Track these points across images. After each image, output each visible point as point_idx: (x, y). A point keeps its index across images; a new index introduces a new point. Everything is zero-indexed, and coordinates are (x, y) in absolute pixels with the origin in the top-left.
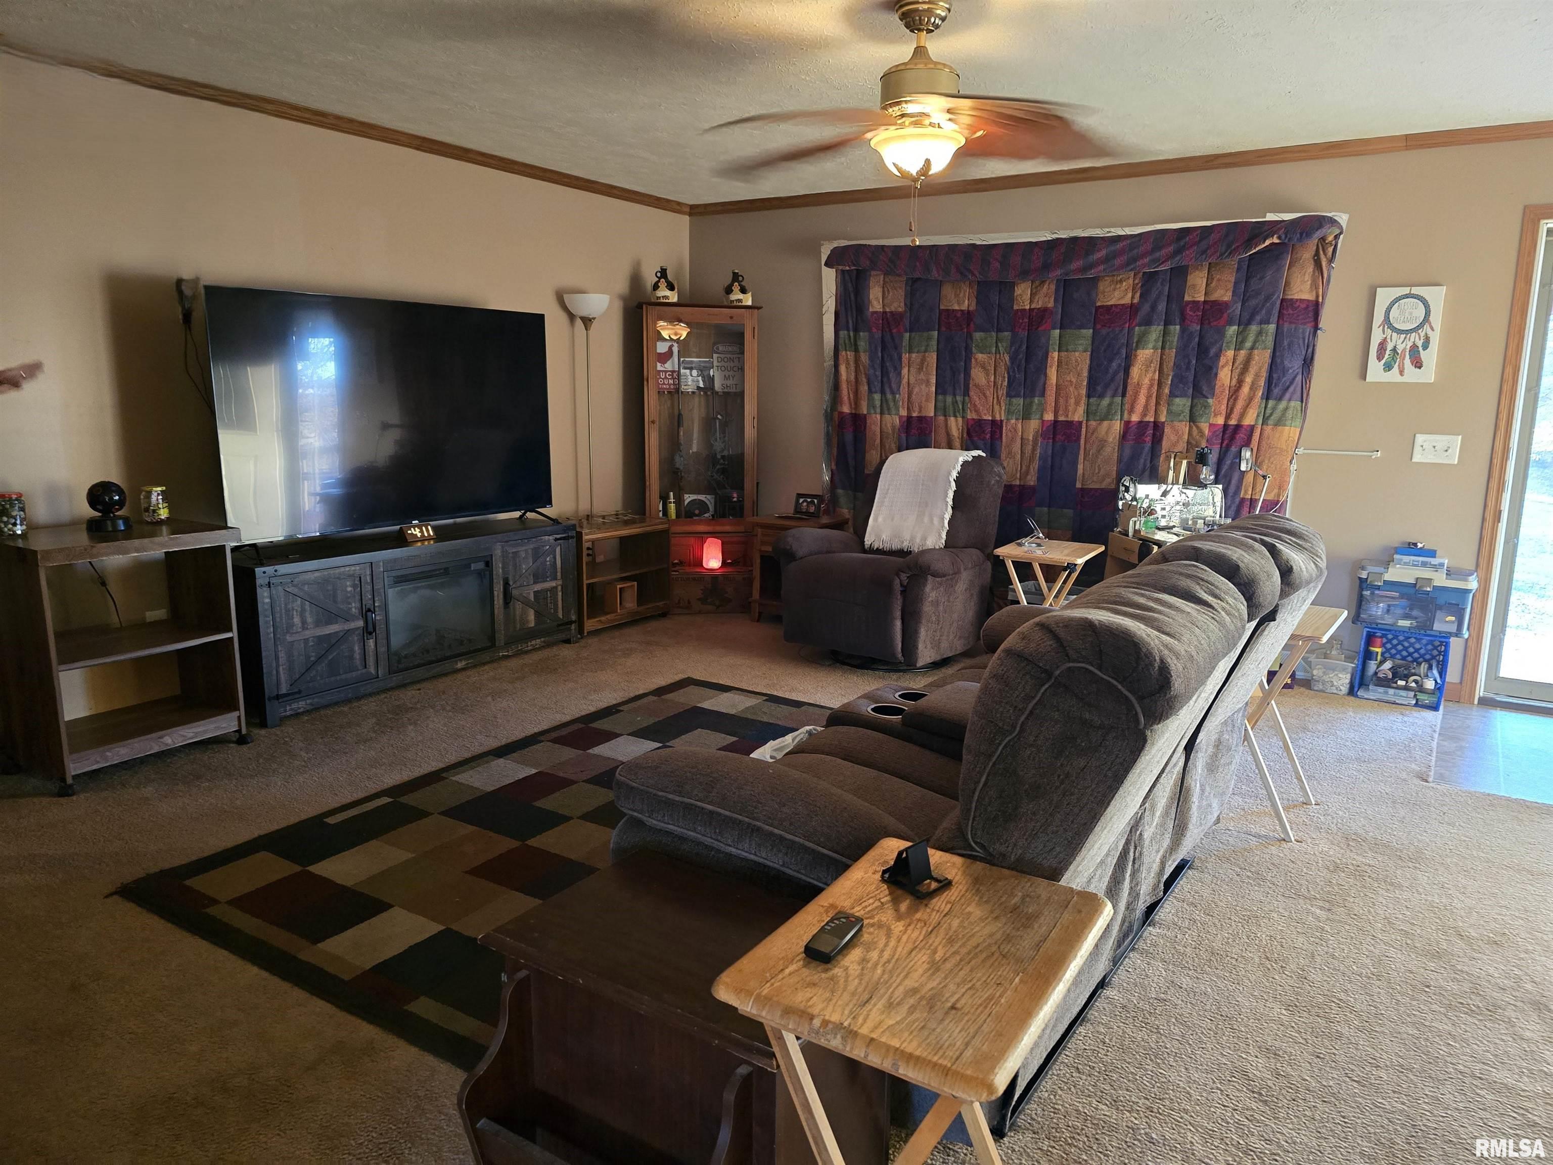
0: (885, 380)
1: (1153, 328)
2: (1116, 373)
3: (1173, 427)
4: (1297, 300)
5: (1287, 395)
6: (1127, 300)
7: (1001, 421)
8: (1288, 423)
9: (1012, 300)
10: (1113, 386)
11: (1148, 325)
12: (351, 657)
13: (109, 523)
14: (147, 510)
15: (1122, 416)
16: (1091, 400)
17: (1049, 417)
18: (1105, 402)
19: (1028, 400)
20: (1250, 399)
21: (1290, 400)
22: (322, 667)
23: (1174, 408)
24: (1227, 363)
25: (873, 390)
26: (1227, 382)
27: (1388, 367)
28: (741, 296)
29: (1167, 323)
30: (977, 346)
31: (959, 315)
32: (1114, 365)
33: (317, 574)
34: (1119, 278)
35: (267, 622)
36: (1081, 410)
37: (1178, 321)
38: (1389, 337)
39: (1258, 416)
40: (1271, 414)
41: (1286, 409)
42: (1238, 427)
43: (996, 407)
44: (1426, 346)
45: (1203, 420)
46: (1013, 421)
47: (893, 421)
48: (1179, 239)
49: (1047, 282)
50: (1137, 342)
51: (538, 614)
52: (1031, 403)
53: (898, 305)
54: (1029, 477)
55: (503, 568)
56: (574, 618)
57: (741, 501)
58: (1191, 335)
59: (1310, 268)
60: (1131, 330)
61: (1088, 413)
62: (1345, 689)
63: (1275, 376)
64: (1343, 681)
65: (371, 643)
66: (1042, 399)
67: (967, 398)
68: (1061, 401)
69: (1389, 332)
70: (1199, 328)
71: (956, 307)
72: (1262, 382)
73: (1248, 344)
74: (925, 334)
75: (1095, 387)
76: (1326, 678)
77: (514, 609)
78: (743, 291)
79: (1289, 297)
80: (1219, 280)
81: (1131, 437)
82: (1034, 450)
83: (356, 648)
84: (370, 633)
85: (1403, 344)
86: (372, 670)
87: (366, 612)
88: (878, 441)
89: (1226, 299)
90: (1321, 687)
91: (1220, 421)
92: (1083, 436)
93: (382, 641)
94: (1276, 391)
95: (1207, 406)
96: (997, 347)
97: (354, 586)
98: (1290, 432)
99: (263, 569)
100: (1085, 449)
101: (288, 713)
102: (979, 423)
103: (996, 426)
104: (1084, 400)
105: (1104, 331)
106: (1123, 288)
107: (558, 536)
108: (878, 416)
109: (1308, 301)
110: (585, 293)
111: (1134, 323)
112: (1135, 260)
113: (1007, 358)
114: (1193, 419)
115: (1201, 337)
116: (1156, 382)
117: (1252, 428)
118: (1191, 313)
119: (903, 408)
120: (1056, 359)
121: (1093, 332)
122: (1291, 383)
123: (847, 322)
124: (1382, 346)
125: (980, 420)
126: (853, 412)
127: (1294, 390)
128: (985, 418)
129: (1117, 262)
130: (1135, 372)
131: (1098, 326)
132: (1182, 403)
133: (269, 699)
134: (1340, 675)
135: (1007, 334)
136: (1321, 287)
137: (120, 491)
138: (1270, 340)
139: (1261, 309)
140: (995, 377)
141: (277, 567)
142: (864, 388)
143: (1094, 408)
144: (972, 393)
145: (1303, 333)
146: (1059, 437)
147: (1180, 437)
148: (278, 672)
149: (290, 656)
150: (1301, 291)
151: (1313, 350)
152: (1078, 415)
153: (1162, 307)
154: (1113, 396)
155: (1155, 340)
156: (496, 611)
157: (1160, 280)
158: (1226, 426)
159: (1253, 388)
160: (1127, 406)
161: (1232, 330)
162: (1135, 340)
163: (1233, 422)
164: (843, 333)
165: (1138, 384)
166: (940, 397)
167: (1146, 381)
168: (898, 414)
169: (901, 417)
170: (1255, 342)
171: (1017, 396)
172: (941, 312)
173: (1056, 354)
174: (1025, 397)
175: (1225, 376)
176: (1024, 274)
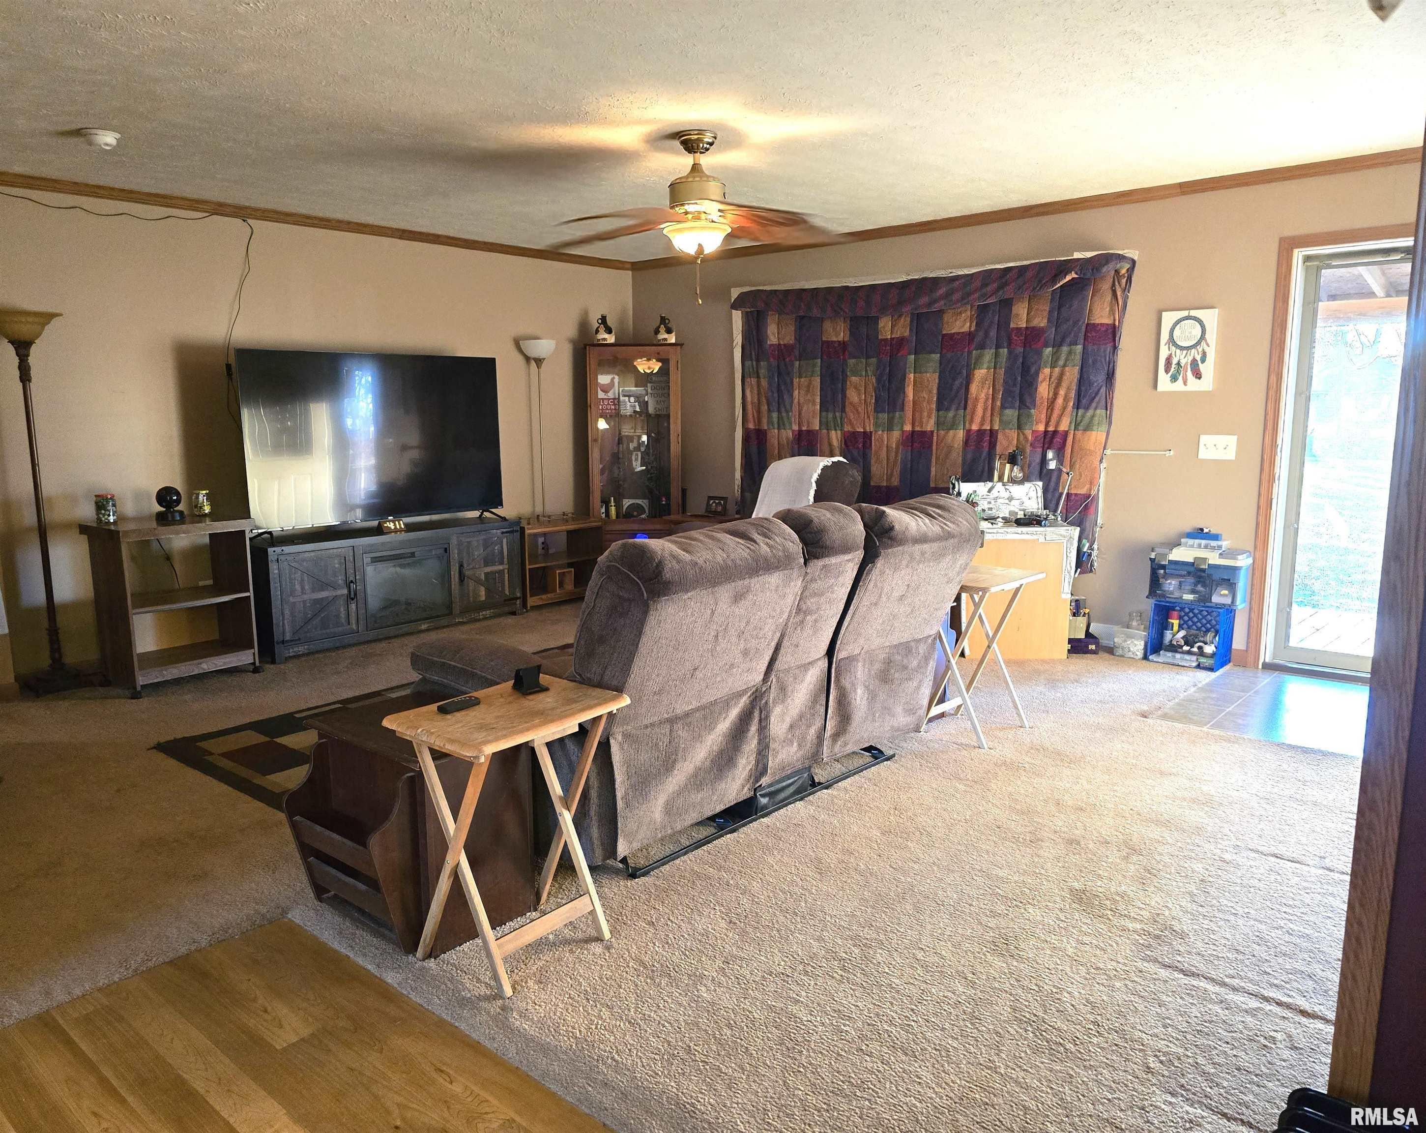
0: (780, 401)
1: (987, 351)
2: (959, 389)
3: (1004, 434)
4: (1098, 324)
5: (1094, 405)
6: (966, 329)
7: (871, 432)
8: (1095, 428)
9: (877, 331)
10: (956, 401)
11: (981, 349)
12: (338, 616)
13: (169, 515)
14: (196, 506)
15: (964, 425)
16: (941, 413)
17: (908, 428)
18: (951, 414)
19: (891, 415)
20: (1064, 408)
21: (1096, 409)
22: (316, 621)
23: (1005, 418)
24: (1044, 380)
25: (772, 409)
26: (1045, 395)
27: (1174, 379)
28: (666, 336)
29: (998, 346)
30: (851, 370)
31: (836, 345)
32: (957, 383)
33: (312, 554)
34: (959, 310)
35: (276, 588)
36: (932, 421)
37: (1005, 345)
38: (1173, 353)
39: (1071, 423)
40: (1081, 421)
41: (1093, 416)
42: (1055, 432)
43: (867, 421)
44: (1203, 360)
45: (1027, 428)
46: (880, 432)
47: (788, 434)
48: (1002, 277)
49: (904, 317)
50: (975, 363)
51: (488, 591)
52: (893, 418)
53: (789, 338)
54: (893, 479)
55: (458, 554)
56: (518, 595)
57: (668, 505)
58: (1017, 356)
59: (1109, 297)
60: (970, 353)
61: (938, 424)
62: (1140, 654)
63: (1083, 388)
64: (1137, 647)
65: (353, 606)
66: (901, 413)
67: (844, 414)
68: (917, 414)
69: (1173, 348)
70: (1022, 350)
71: (835, 339)
72: (1073, 394)
73: (1061, 363)
74: (811, 362)
75: (943, 402)
76: (1125, 645)
77: (468, 586)
78: (669, 331)
79: (1092, 322)
80: (1037, 310)
81: (972, 443)
82: (896, 456)
83: (342, 609)
84: (353, 599)
85: (1185, 359)
86: (354, 627)
87: (348, 584)
88: (776, 451)
89: (1042, 325)
90: (1121, 652)
91: (1041, 428)
92: (935, 444)
93: (361, 605)
94: (1084, 402)
95: (1029, 416)
96: (866, 371)
97: (340, 564)
98: (1097, 436)
99: (274, 549)
100: (936, 454)
101: (291, 655)
102: (854, 434)
103: (867, 436)
104: (934, 412)
105: (949, 355)
106: (962, 319)
107: (505, 530)
108: (776, 431)
109: (1107, 324)
110: (538, 339)
111: (972, 348)
112: (969, 294)
113: (874, 380)
114: (1020, 427)
115: (1024, 358)
116: (991, 397)
117: (1066, 433)
118: (1015, 338)
119: (795, 424)
120: (912, 379)
121: (940, 357)
122: (1097, 394)
123: (751, 354)
124: (1169, 361)
125: (854, 433)
126: (757, 427)
127: (1100, 399)
128: (858, 430)
129: (955, 297)
130: (974, 388)
131: (944, 351)
132: (1011, 414)
133: (278, 643)
134: (1136, 642)
135: (874, 360)
136: (1117, 313)
137: (178, 493)
138: (1078, 358)
139: (1070, 333)
140: (865, 396)
141: (283, 548)
142: (765, 408)
143: (942, 419)
144: (847, 410)
145: (1105, 351)
146: (916, 444)
147: (1010, 443)
148: (283, 623)
149: (292, 614)
150: (1102, 316)
151: (1114, 366)
152: (930, 426)
153: (993, 333)
154: (957, 409)
155: (988, 362)
156: (453, 586)
157: (991, 312)
158: (1046, 432)
159: (1066, 399)
160: (968, 418)
161: (1048, 351)
162: (973, 361)
163: (1051, 429)
164: (748, 363)
165: (976, 398)
166: (824, 414)
167: (983, 396)
168: (791, 428)
169: (793, 431)
170: (1066, 360)
171: (883, 411)
172: (823, 342)
173: (912, 376)
174: (889, 412)
175: (1043, 390)
176: (883, 310)
